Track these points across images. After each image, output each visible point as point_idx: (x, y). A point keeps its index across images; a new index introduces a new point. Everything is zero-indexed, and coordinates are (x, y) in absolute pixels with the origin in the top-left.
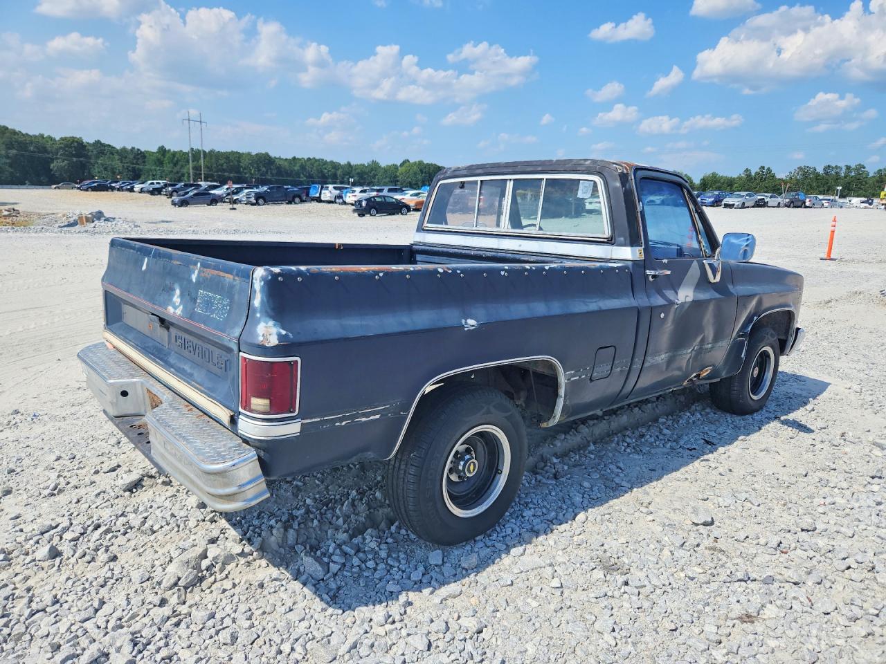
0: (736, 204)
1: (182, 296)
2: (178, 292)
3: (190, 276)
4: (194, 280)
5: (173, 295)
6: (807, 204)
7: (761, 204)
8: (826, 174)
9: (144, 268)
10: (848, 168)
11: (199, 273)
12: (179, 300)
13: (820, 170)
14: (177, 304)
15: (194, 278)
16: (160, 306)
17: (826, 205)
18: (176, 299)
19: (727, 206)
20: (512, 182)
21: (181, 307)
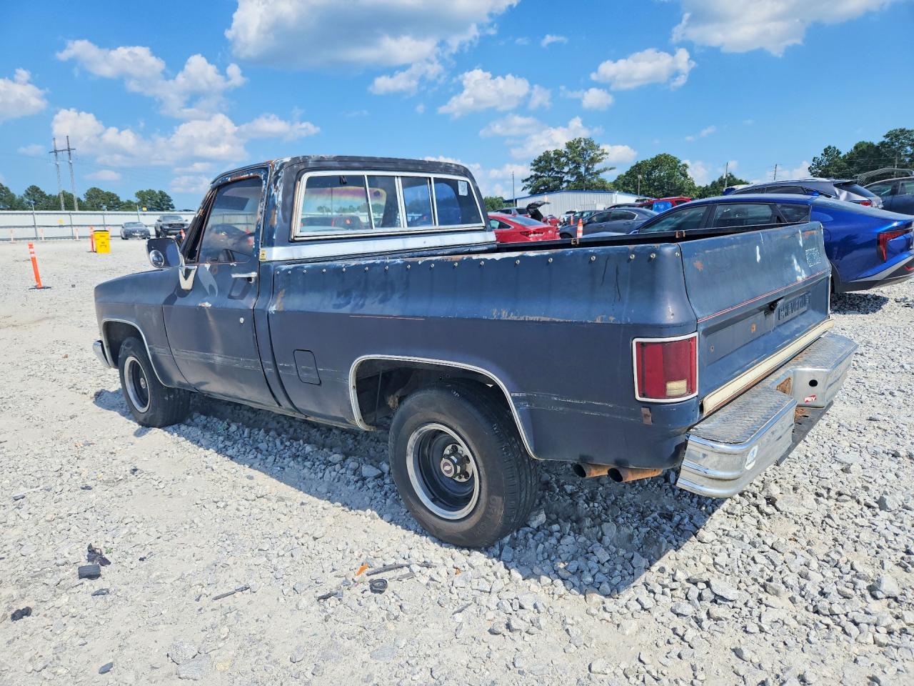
1: (798, 261)
2: (795, 261)
3: (799, 243)
4: (802, 245)
5: (794, 266)
9: (759, 258)
11: (803, 236)
12: (799, 267)
14: (800, 271)
15: (801, 243)
16: (792, 283)
18: (797, 268)
21: (803, 271)
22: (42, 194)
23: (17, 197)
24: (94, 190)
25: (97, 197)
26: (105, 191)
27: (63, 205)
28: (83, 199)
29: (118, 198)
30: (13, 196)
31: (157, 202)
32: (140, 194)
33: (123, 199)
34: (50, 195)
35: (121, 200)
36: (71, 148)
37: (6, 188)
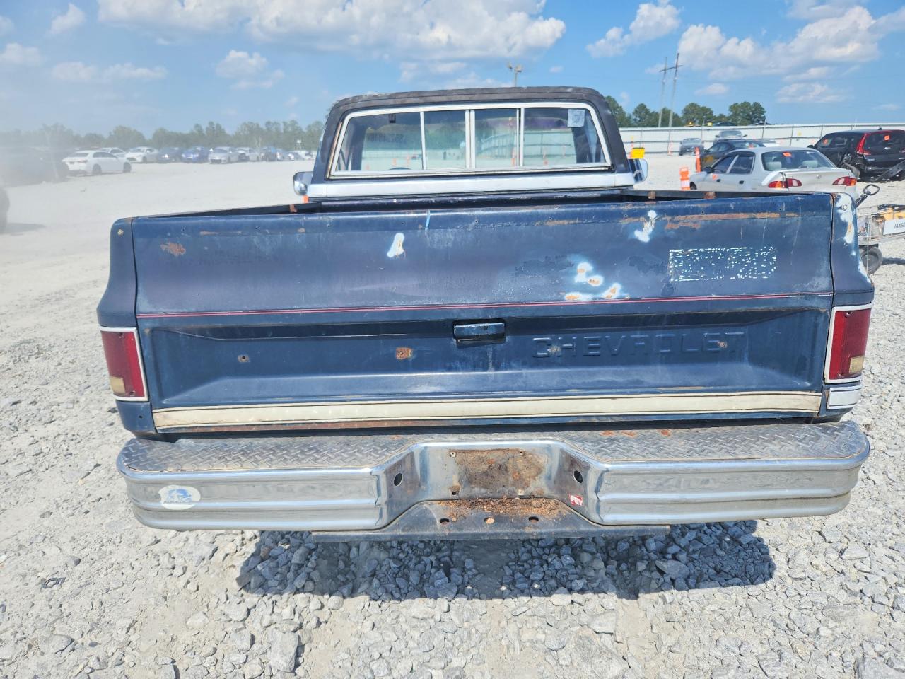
0: (223, 159)
2: (585, 267)
5: (571, 274)
6: (279, 157)
7: (243, 158)
8: (268, 129)
9: (395, 252)
10: (285, 123)
12: (597, 278)
13: (263, 126)
14: (597, 285)
15: (642, 235)
17: (292, 157)
18: (587, 278)
19: (214, 162)
20: (473, 114)
21: (616, 286)
22: (647, 112)
23: (627, 115)
24: (693, 105)
25: (693, 112)
26: (701, 105)
27: (660, 122)
28: (680, 115)
29: (711, 113)
30: (624, 113)
31: (748, 115)
32: (734, 108)
33: (716, 114)
34: (653, 112)
35: (714, 114)
36: (679, 65)
37: (621, 107)
